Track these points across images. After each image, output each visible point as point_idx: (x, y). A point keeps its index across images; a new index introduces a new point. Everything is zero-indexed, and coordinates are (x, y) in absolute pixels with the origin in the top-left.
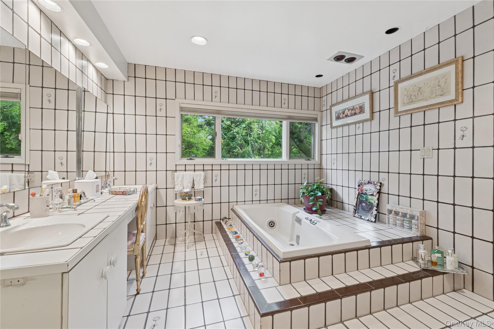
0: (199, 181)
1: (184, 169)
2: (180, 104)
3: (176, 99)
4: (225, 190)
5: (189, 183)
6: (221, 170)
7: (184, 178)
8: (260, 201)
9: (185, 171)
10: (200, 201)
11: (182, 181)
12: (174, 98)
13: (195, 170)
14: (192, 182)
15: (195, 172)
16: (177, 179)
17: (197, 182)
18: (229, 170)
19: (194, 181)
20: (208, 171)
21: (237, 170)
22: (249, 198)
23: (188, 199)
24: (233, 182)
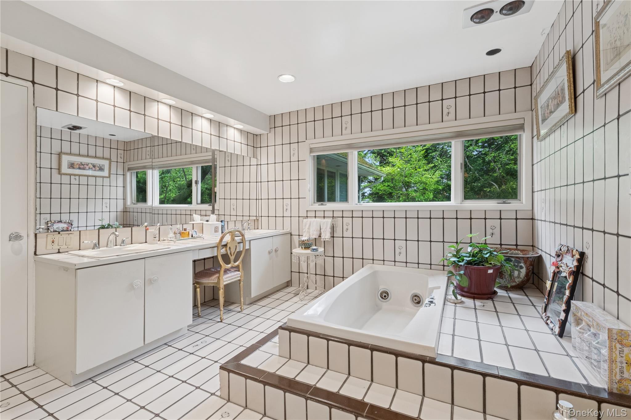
0: (325, 230)
1: (314, 216)
2: (310, 145)
3: (306, 141)
4: (358, 243)
5: (315, 230)
6: (352, 217)
7: (311, 225)
8: (406, 263)
9: (314, 218)
10: (313, 251)
11: (309, 228)
12: (305, 140)
13: (324, 217)
14: (319, 230)
15: (324, 219)
16: (305, 226)
17: (323, 231)
18: (362, 217)
19: (321, 229)
20: (338, 218)
21: (373, 217)
22: (389, 256)
23: (304, 248)
24: (368, 234)
